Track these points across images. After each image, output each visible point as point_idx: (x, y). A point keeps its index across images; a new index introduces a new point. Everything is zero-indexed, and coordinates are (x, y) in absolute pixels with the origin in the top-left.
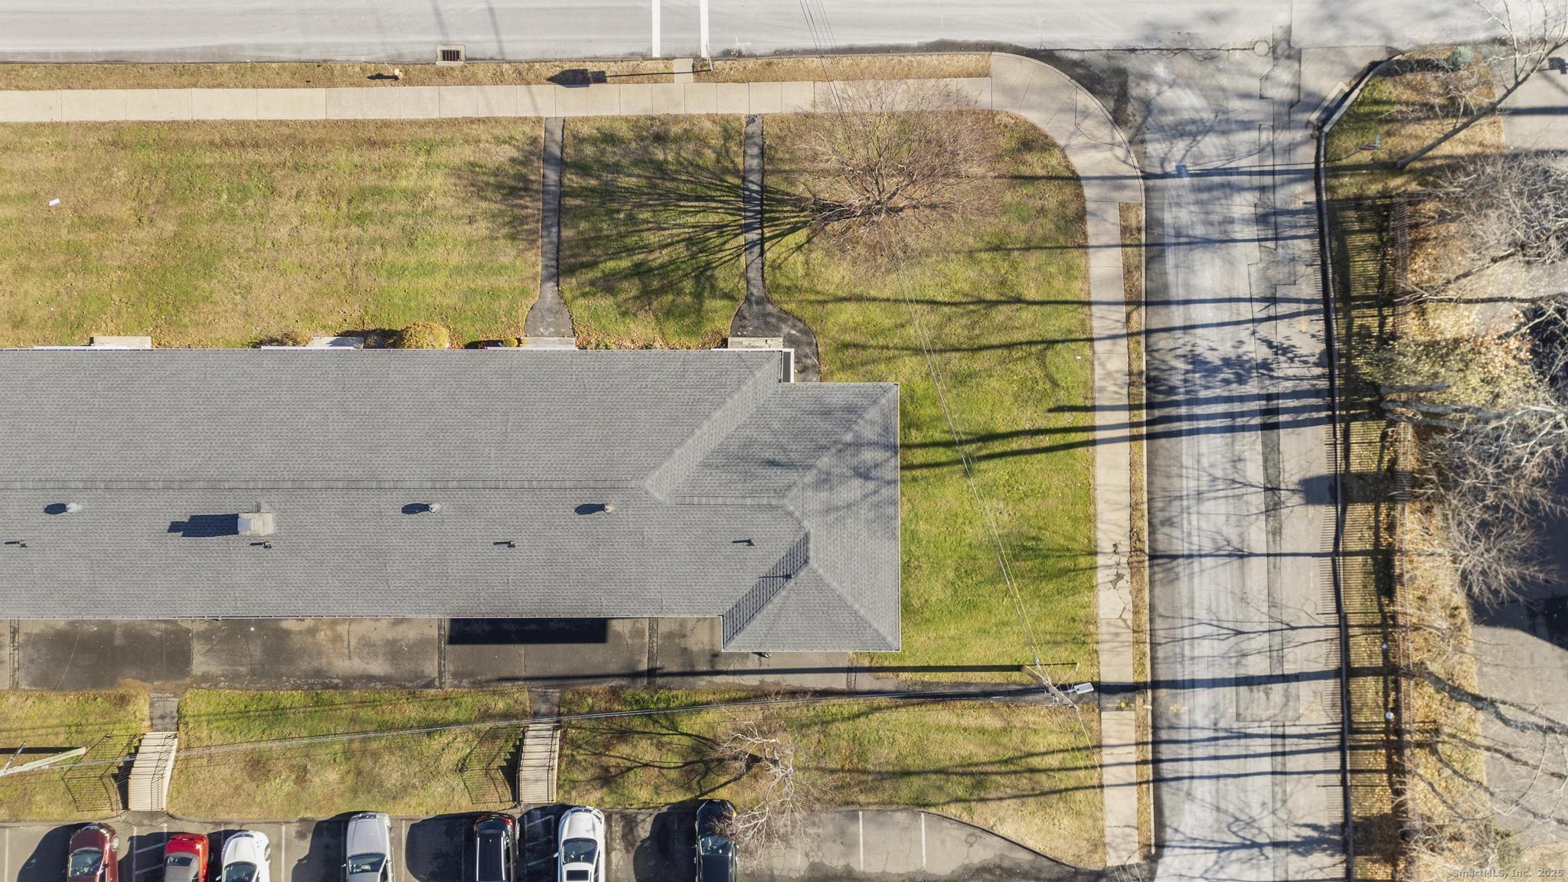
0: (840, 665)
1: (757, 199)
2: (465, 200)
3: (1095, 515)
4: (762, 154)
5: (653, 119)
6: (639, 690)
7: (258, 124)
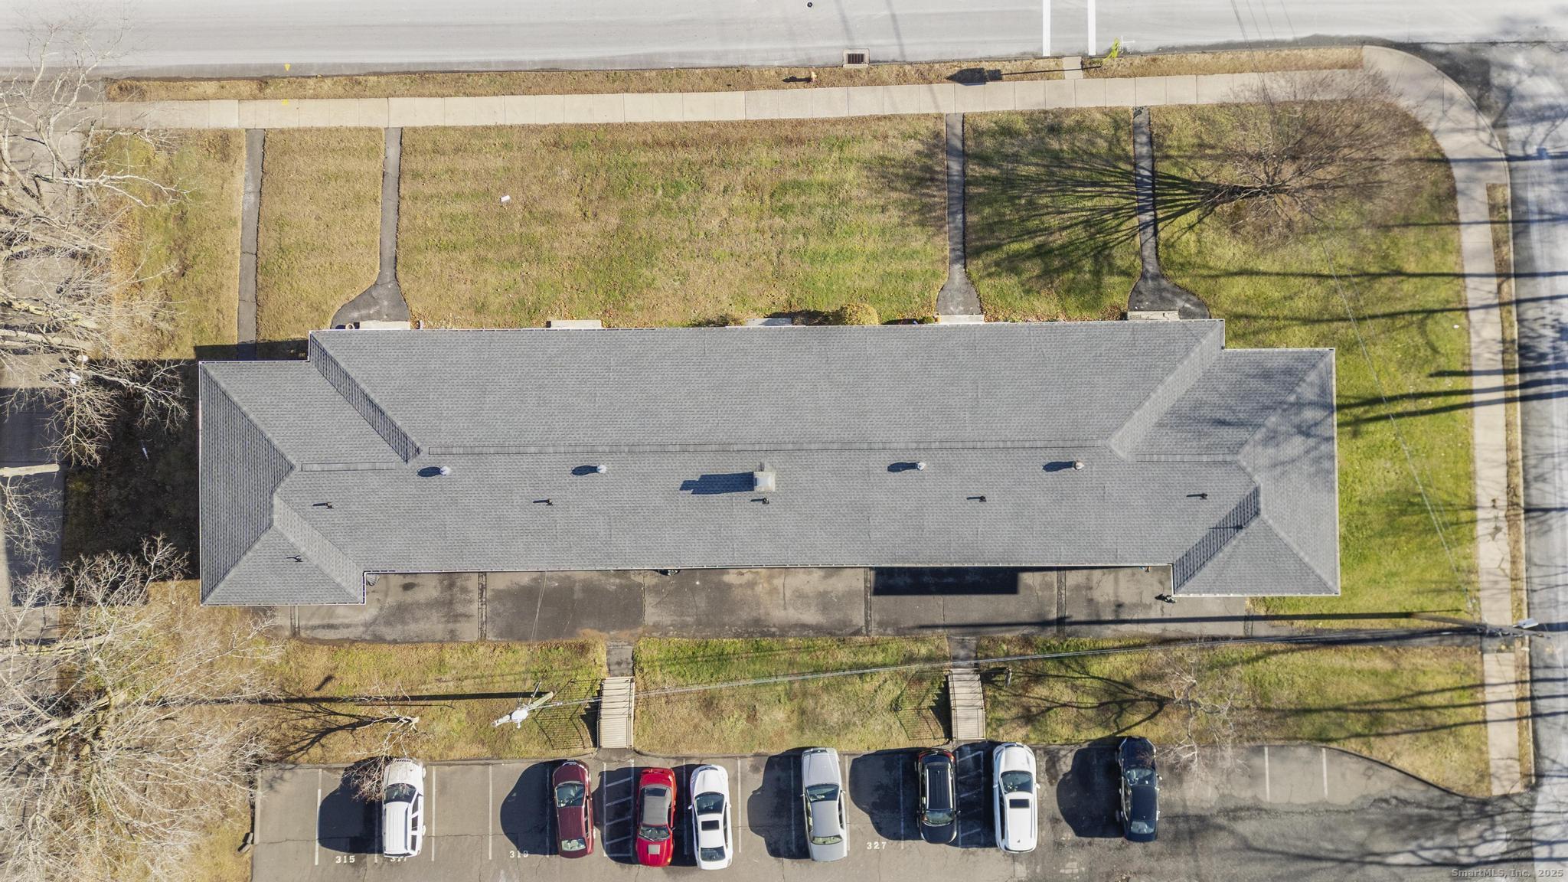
0: (1238, 614)
1: (1148, 184)
2: (877, 192)
3: (1474, 472)
4: (1151, 142)
5: (1045, 112)
6: (1049, 635)
7: (686, 125)
